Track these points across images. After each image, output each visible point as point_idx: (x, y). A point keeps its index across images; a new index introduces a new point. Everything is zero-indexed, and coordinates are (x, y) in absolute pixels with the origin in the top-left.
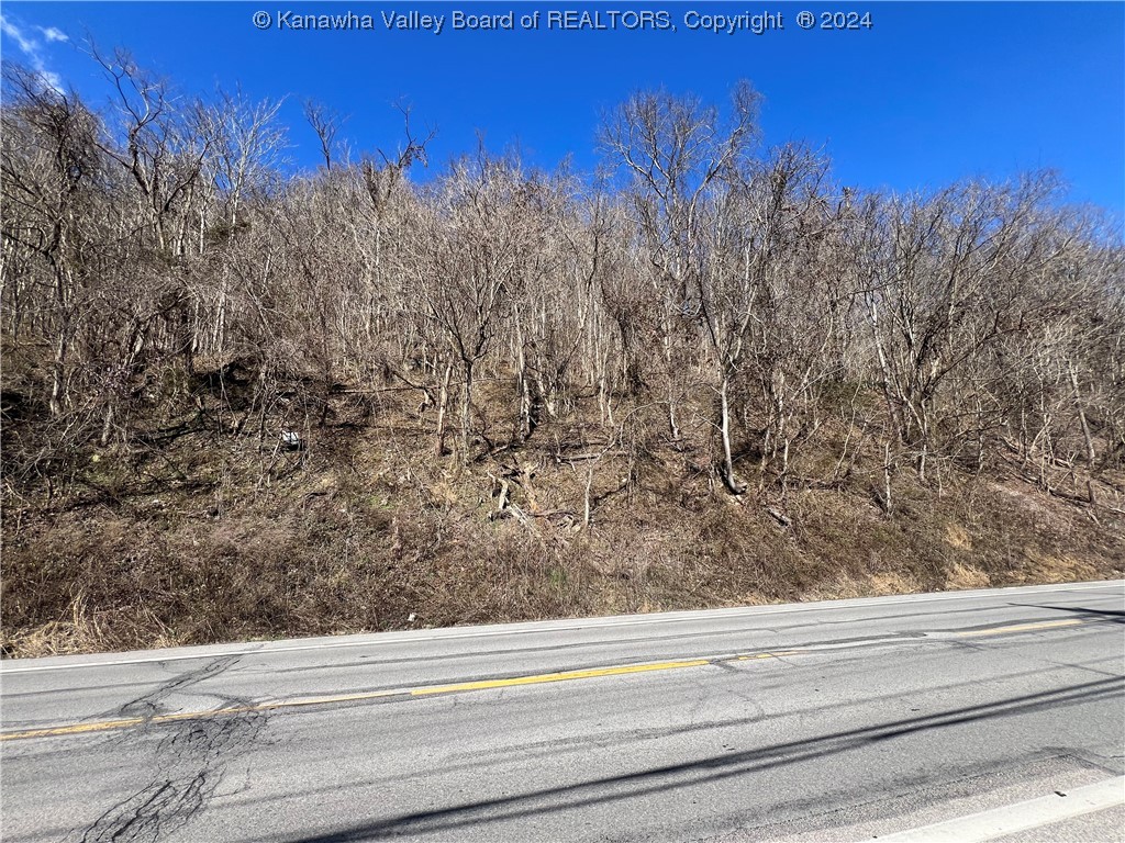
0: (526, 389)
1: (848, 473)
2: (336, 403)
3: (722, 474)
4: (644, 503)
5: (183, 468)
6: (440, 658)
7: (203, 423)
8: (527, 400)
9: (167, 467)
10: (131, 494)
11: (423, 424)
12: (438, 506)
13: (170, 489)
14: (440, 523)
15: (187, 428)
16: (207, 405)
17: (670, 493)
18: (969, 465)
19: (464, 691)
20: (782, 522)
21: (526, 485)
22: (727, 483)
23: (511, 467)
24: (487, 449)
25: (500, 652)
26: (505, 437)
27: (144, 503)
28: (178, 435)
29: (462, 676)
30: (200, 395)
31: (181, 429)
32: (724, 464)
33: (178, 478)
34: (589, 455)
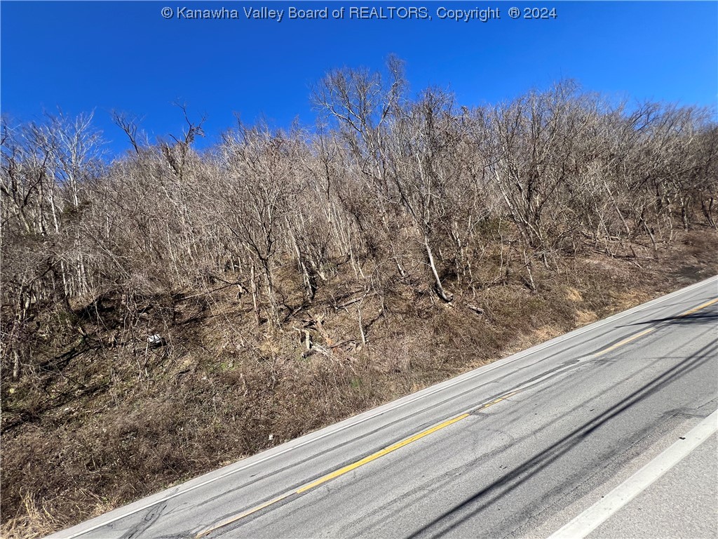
0: (304, 268)
1: (507, 273)
2: (180, 307)
3: (437, 292)
4: (396, 321)
5: (81, 380)
6: (304, 461)
7: (87, 344)
8: (307, 274)
9: (68, 382)
10: (47, 409)
11: (243, 306)
12: (267, 358)
13: (75, 397)
14: (272, 369)
15: (77, 351)
16: (88, 332)
17: (409, 312)
18: (569, 252)
19: (331, 480)
20: (478, 312)
21: (321, 330)
22: (441, 297)
23: (308, 320)
24: (290, 312)
25: (340, 445)
26: (298, 302)
27: (58, 413)
28: (71, 358)
29: (324, 469)
30: (81, 326)
31: (73, 354)
32: (436, 285)
33: (79, 388)
34: (355, 300)
